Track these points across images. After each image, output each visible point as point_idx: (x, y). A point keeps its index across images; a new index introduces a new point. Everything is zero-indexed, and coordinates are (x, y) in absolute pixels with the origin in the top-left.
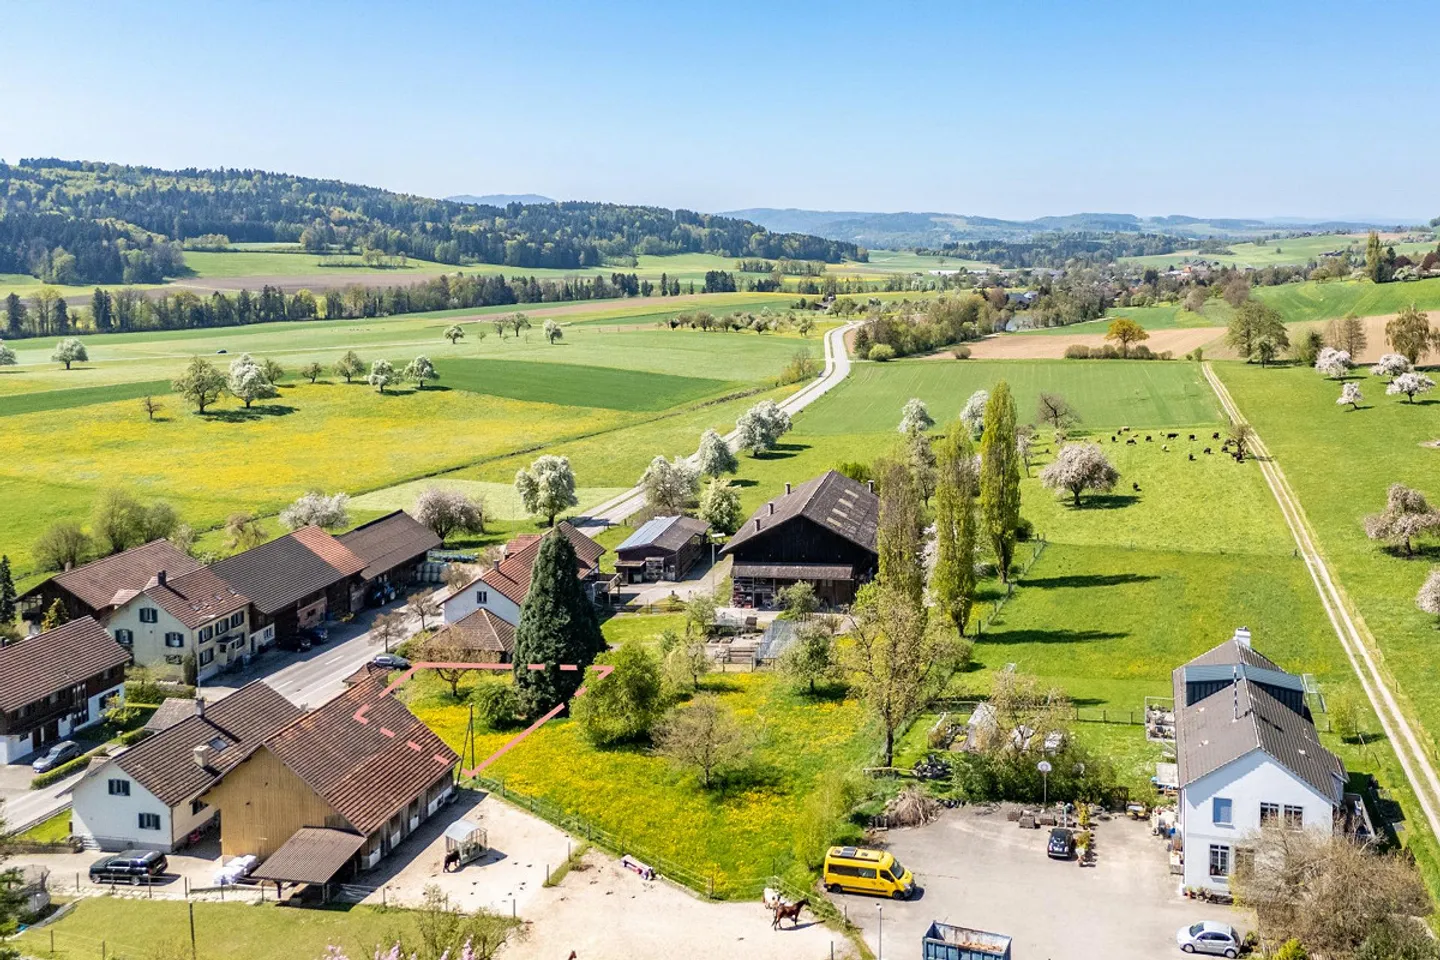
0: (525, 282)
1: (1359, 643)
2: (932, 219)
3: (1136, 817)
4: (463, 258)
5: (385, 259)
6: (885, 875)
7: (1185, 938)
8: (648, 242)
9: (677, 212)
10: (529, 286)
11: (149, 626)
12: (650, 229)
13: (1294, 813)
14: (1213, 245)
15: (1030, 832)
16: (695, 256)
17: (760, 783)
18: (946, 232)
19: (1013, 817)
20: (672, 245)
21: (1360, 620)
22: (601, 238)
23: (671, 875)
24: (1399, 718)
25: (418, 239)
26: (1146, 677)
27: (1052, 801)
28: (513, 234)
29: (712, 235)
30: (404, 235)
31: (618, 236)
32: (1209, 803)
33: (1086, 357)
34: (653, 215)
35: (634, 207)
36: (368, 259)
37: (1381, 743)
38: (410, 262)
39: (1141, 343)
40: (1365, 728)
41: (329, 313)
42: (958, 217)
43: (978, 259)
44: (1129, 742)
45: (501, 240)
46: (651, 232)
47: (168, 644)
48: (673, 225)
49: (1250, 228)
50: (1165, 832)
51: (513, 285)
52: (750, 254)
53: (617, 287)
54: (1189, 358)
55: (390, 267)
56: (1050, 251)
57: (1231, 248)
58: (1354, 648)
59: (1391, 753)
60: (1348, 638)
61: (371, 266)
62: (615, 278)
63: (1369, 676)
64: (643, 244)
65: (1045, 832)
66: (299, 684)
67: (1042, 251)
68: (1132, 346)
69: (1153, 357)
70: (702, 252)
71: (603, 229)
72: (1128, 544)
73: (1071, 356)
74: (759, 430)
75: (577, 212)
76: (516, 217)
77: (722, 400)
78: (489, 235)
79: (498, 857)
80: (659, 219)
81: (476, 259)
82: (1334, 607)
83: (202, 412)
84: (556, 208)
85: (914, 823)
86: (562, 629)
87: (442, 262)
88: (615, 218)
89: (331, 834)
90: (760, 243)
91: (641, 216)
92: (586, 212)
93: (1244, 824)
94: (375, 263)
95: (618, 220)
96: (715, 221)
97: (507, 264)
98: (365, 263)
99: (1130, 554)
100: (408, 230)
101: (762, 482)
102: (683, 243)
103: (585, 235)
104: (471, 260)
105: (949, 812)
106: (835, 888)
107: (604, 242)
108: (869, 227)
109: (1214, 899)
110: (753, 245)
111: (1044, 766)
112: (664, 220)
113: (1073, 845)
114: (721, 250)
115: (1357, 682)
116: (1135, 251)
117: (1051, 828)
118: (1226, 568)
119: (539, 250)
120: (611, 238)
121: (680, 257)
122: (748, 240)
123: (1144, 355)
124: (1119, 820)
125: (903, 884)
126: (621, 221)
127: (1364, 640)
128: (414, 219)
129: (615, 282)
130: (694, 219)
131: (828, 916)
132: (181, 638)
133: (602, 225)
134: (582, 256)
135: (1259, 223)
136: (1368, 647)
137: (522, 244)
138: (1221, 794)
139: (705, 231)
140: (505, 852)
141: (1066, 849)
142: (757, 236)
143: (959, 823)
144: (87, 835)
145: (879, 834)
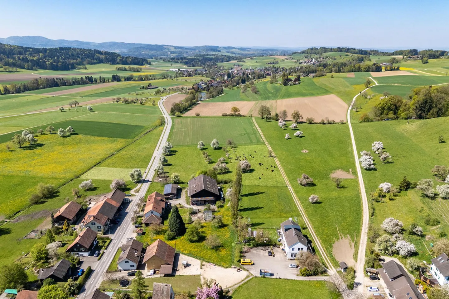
0: (60, 79)
1: (300, 208)
2: (164, 47)
3: (278, 247)
4: (34, 68)
5: (11, 69)
6: (250, 262)
7: (290, 266)
8: (88, 61)
9: (94, 50)
10: (62, 81)
11: (94, 226)
12: (88, 56)
13: (302, 249)
14: (240, 59)
15: (264, 252)
16: (102, 64)
17: (220, 246)
18: (169, 51)
19: (262, 249)
20: (95, 61)
21: (300, 202)
22: (73, 60)
23: (218, 265)
24: (309, 224)
25: (19, 62)
26: (270, 217)
27: (266, 246)
28: (48, 60)
29: (106, 57)
30: (14, 61)
31: (79, 59)
32: (291, 248)
33: (226, 116)
34: (88, 52)
35: (82, 49)
36: (5, 69)
37: (307, 229)
38: (19, 70)
39: (239, 112)
40: (305, 226)
41: (5, 92)
42: (171, 46)
43: (180, 63)
44: (272, 232)
45: (45, 62)
46: (88, 57)
47: (98, 228)
48: (94, 54)
49: (248, 51)
50: (283, 250)
51: (57, 80)
52: (118, 63)
53: (87, 80)
54: (249, 116)
55: (12, 72)
56: (199, 61)
57: (245, 60)
58: (300, 209)
59: (309, 231)
60: (299, 207)
61: (7, 72)
62: (86, 77)
63: (303, 215)
64: (86, 61)
65: (267, 251)
66: (123, 232)
67: (197, 60)
68: (237, 113)
69: (241, 116)
70: (104, 63)
71: (73, 56)
72: (257, 184)
73: (223, 115)
74: (167, 150)
75: (65, 51)
76: (46, 53)
77: (146, 133)
78: (41, 60)
79: (190, 265)
80: (90, 53)
81: (38, 68)
82: (295, 199)
83: (21, 147)
84: (57, 49)
85: (248, 252)
86: (179, 222)
87: (27, 69)
88: (76, 53)
89: (166, 265)
90: (120, 60)
91: (84, 52)
92: (67, 51)
93: (296, 251)
94: (7, 70)
95: (77, 54)
96: (106, 53)
97: (48, 69)
98: (4, 71)
99: (258, 187)
100: (14, 59)
101: (173, 164)
102: (98, 60)
103: (69, 59)
104: (36, 68)
105: (252, 249)
106: (243, 265)
107: (75, 61)
108: (146, 49)
109: (292, 260)
110: (118, 61)
111: (265, 242)
112: (91, 53)
113: (272, 254)
114: (109, 63)
115: (301, 216)
116: (221, 60)
117: (268, 251)
118: (275, 190)
119: (57, 65)
120: (77, 60)
121: (98, 65)
122: (117, 59)
123: (240, 115)
124: (276, 248)
125: (252, 263)
126: (78, 54)
127: (301, 207)
128: (14, 54)
129: (87, 79)
130: (100, 52)
131: (244, 269)
132: (100, 227)
133: (73, 55)
134: (70, 66)
135: (250, 49)
136: (302, 208)
137: (52, 63)
138: (293, 247)
139: (104, 56)
140: (190, 264)
141: (271, 254)
142: (119, 58)
143: (254, 251)
144: (121, 269)
145: (244, 254)
